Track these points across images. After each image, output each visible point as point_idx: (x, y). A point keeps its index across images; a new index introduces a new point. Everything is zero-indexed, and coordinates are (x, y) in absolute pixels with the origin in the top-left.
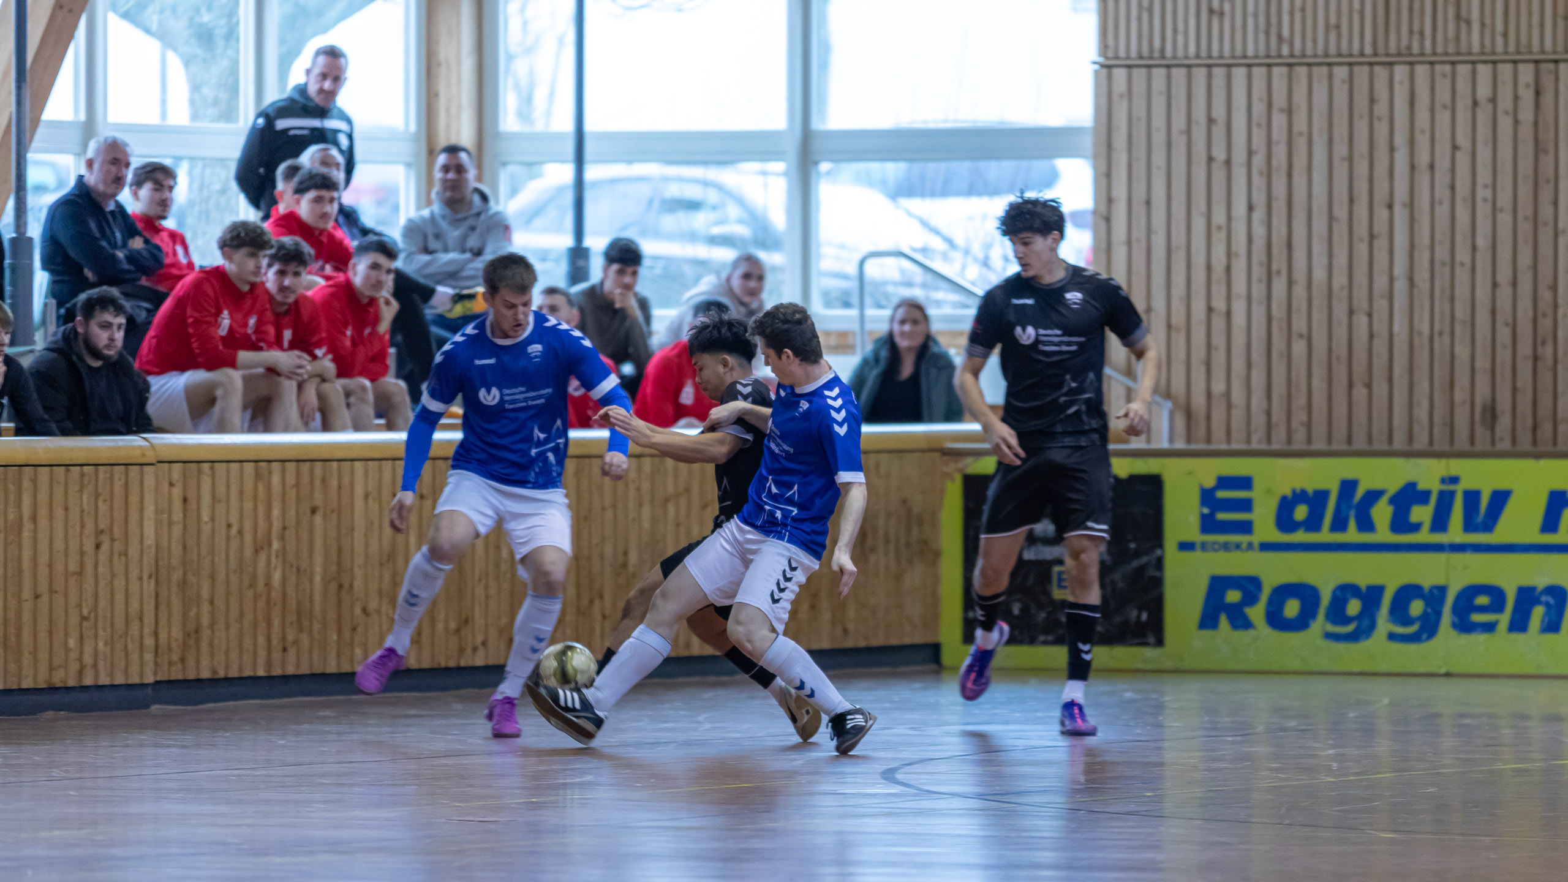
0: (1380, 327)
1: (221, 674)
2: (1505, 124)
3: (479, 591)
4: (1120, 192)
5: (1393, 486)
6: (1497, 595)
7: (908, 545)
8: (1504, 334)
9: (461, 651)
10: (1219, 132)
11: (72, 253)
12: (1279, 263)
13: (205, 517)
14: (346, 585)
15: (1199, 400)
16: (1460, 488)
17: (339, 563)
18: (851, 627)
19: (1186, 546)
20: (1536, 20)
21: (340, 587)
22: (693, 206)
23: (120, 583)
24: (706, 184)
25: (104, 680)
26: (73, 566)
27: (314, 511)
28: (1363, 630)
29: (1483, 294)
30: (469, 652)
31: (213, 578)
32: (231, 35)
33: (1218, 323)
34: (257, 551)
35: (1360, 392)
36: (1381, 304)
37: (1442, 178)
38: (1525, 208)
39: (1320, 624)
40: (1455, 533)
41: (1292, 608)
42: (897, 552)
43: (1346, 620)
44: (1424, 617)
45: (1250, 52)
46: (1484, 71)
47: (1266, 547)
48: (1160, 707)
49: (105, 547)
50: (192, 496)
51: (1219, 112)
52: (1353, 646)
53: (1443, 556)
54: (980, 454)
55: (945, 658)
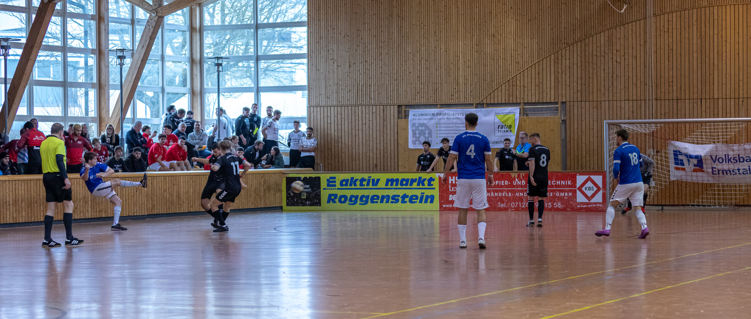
0: (357, 151)
1: (158, 213)
2: (378, 116)
5: (360, 178)
6: (378, 197)
8: (378, 152)
10: (329, 118)
11: (131, 141)
13: (155, 186)
14: (180, 197)
15: (326, 164)
16: (371, 178)
17: (179, 194)
18: (267, 204)
19: (324, 189)
20: (383, 99)
23: (140, 198)
25: (138, 214)
26: (132, 195)
27: (174, 185)
28: (355, 203)
29: (375, 145)
32: (158, 103)
33: (330, 151)
34: (164, 192)
35: (354, 162)
36: (357, 147)
37: (367, 126)
38: (382, 131)
39: (348, 202)
40: (371, 186)
41: (343, 199)
42: (275, 190)
43: (352, 201)
44: (365, 200)
45: (334, 104)
46: (374, 107)
47: (338, 189)
48: (320, 217)
49: (138, 191)
50: (153, 183)
51: (329, 115)
52: (354, 206)
53: (369, 190)
54: (289, 173)
55: (283, 209)
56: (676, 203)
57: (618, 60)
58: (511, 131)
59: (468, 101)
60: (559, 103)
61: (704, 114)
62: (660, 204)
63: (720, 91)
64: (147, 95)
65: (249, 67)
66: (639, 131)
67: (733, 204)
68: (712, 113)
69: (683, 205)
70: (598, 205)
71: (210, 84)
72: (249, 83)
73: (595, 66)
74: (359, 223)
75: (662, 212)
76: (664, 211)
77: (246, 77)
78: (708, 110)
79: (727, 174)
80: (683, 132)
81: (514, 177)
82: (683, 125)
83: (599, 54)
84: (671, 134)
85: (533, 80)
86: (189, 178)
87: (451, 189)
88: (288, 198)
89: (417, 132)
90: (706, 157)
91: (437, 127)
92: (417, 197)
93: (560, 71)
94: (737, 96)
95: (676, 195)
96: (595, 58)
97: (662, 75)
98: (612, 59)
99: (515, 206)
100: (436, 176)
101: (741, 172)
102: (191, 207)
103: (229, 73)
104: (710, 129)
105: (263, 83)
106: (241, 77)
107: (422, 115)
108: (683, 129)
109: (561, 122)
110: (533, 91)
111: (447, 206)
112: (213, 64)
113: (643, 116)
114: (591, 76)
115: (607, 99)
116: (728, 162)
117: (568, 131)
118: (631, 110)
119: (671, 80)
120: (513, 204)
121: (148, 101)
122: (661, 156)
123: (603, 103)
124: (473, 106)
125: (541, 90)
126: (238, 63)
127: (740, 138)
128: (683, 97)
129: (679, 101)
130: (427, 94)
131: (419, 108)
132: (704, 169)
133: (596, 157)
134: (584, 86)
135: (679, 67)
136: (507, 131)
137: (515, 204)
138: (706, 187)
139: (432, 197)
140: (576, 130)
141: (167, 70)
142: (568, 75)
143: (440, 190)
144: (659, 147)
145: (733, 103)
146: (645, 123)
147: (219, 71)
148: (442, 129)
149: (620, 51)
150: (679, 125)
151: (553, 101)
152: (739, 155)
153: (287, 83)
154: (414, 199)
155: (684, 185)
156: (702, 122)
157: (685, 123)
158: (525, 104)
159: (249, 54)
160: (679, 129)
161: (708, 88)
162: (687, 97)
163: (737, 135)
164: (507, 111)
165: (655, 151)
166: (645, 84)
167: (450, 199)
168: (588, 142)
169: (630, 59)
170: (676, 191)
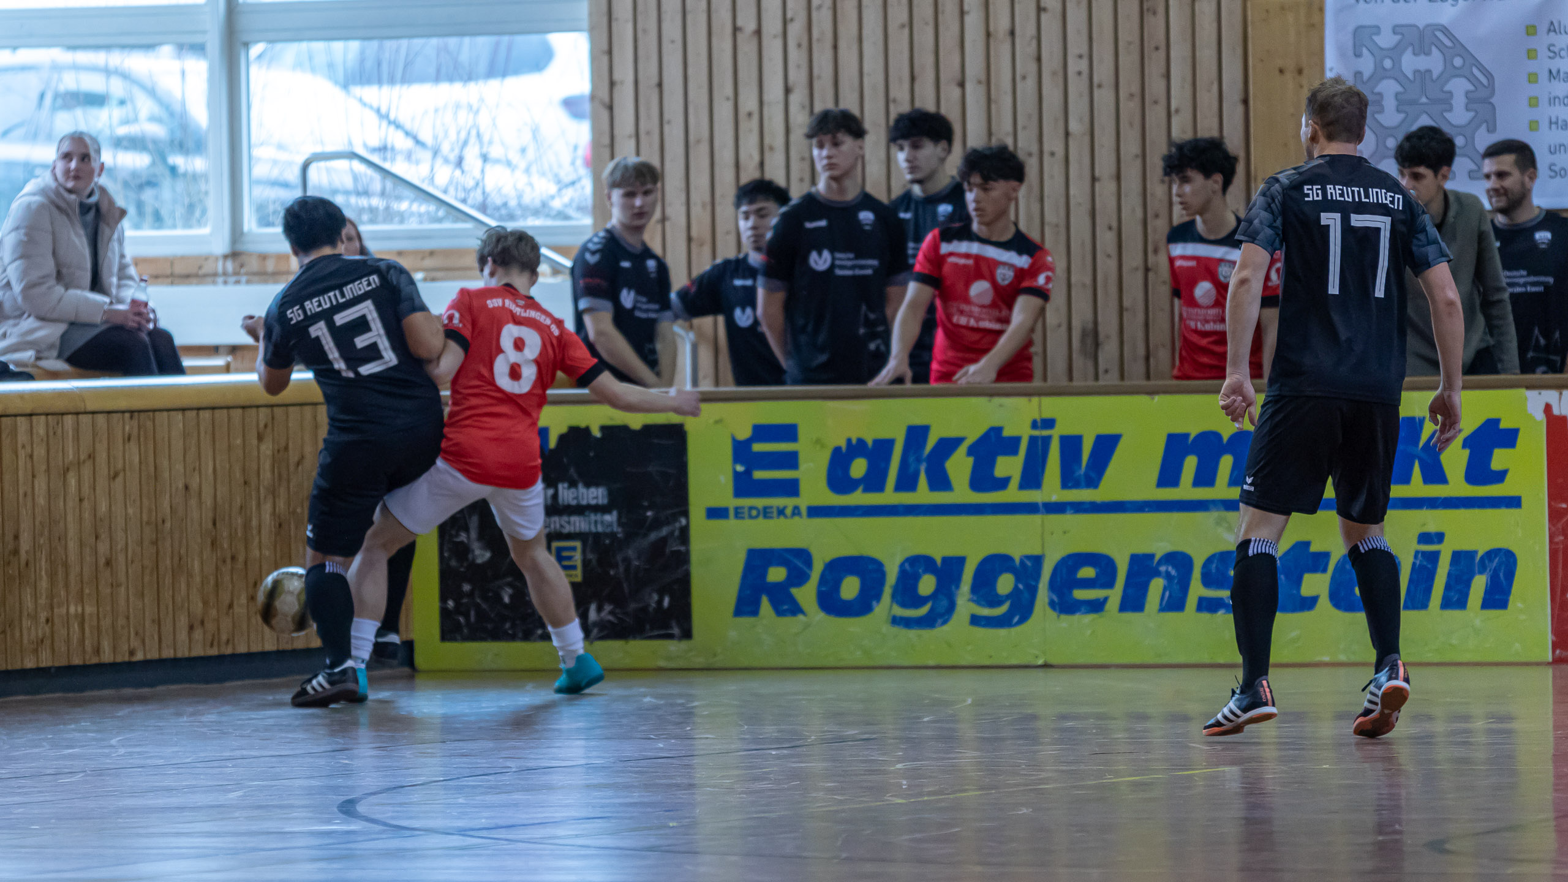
4: (624, 73)
5: (974, 433)
6: (1105, 566)
8: (1106, 239)
16: (1056, 433)
19: (716, 513)
22: (96, 100)
24: (107, 72)
28: (940, 612)
29: (1079, 191)
37: (1025, 48)
39: (885, 607)
40: (1052, 489)
41: (850, 587)
43: (919, 601)
44: (1015, 594)
47: (815, 512)
48: (688, 715)
52: (926, 634)
53: (1036, 519)
55: (419, 660)
89: (1388, 88)
91: (1531, 54)
100: (1523, 409)
139: (1501, 566)
143: (1555, 515)
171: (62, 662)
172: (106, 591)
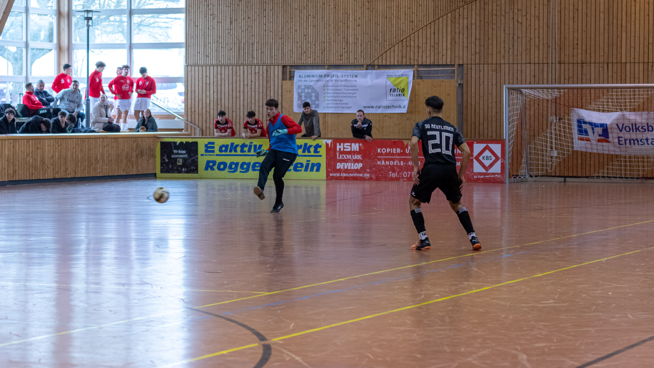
0: (238, 115)
1: (20, 179)
2: (261, 77)
3: (69, 163)
4: (189, 89)
5: (241, 144)
7: (150, 155)
9: (66, 175)
10: (208, 78)
12: (219, 102)
13: (17, 150)
15: (204, 128)
16: (253, 144)
17: (43, 159)
18: (139, 170)
19: (202, 155)
20: (267, 58)
21: (43, 163)
27: (38, 148)
28: (235, 171)
30: (67, 175)
31: (19, 161)
32: (21, 59)
33: (208, 114)
34: (27, 156)
36: (238, 110)
37: (249, 87)
38: (265, 93)
39: (227, 169)
40: (252, 152)
41: (222, 166)
42: (148, 156)
43: (232, 169)
44: (246, 168)
45: (214, 63)
46: (257, 67)
47: (217, 155)
48: (197, 185)
50: (15, 146)
51: (208, 74)
52: (233, 173)
53: (250, 157)
54: (163, 138)
55: (157, 176)
56: (580, 175)
57: (520, 20)
58: (404, 95)
59: (358, 62)
60: (456, 65)
61: (610, 79)
62: (563, 175)
63: (628, 54)
64: (9, 50)
65: (121, 22)
66: (541, 97)
67: (641, 176)
68: (619, 78)
69: (587, 177)
70: (496, 175)
71: (78, 39)
72: (122, 39)
73: (494, 27)
74: (239, 192)
75: (565, 184)
76: (567, 183)
77: (118, 33)
78: (615, 75)
79: (634, 144)
80: (588, 98)
81: (407, 144)
82: (588, 91)
83: (499, 13)
84: (575, 101)
85: (428, 41)
86: (54, 141)
87: (339, 157)
88: (162, 164)
89: (303, 94)
90: (612, 125)
91: (324, 90)
92: (302, 165)
93: (457, 31)
94: (646, 60)
95: (579, 166)
96: (494, 17)
97: (567, 37)
98: (513, 18)
99: (408, 175)
100: (323, 142)
101: (650, 142)
102: (56, 173)
103: (99, 27)
104: (617, 95)
105: (135, 40)
106: (112, 33)
107: (308, 76)
108: (588, 95)
109: (457, 85)
110: (428, 52)
111: (335, 175)
112: (83, 17)
113: (545, 81)
114: (490, 37)
115: (507, 62)
116: (636, 131)
117: (465, 95)
118: (532, 73)
119: (576, 42)
120: (405, 174)
121: (11, 57)
122: (564, 123)
123: (503, 66)
124: (363, 67)
125: (436, 52)
126: (109, 16)
127: (649, 105)
128: (588, 61)
129: (584, 65)
130: (314, 54)
131: (305, 69)
132: (610, 139)
133: (494, 124)
134: (482, 48)
135: (584, 29)
136: (400, 95)
137: (408, 174)
138: (611, 158)
139: (319, 165)
140: (473, 95)
141: (31, 23)
142: (465, 36)
143: (327, 158)
144: (562, 114)
145: (641, 68)
146: (547, 88)
147: (88, 26)
148: (330, 91)
149: (521, 10)
150: (584, 91)
151: (449, 63)
152: (647, 124)
153: (162, 40)
154: (299, 167)
155: (588, 155)
156: (608, 88)
157: (590, 88)
158: (419, 66)
159: (122, 7)
160: (584, 95)
161: (615, 51)
162: (593, 61)
163: (646, 102)
164: (400, 74)
165: (558, 118)
166: (548, 46)
167: (338, 168)
168: (486, 108)
169: (533, 19)
170: (579, 161)
171: (103, 175)
172: (110, 164)
